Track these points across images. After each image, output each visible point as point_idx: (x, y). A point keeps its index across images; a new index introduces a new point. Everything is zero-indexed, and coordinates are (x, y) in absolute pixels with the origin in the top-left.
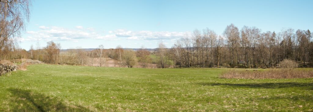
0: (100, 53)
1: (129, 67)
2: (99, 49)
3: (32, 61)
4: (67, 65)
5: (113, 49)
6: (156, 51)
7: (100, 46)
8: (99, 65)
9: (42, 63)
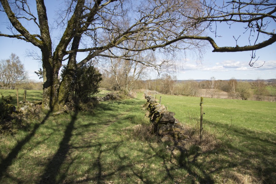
0: (212, 84)
1: (243, 99)
2: (211, 81)
3: (151, 91)
4: (182, 96)
5: (221, 81)
6: (270, 82)
7: (211, 78)
8: (210, 96)
9: (159, 94)
